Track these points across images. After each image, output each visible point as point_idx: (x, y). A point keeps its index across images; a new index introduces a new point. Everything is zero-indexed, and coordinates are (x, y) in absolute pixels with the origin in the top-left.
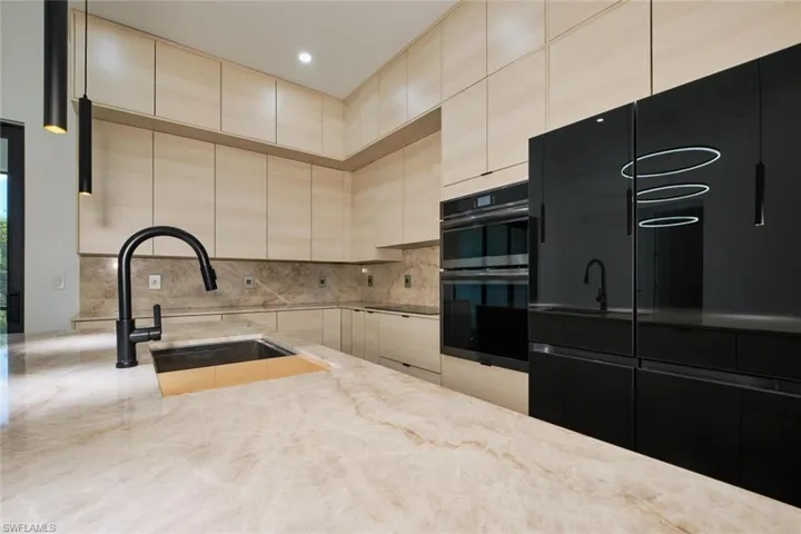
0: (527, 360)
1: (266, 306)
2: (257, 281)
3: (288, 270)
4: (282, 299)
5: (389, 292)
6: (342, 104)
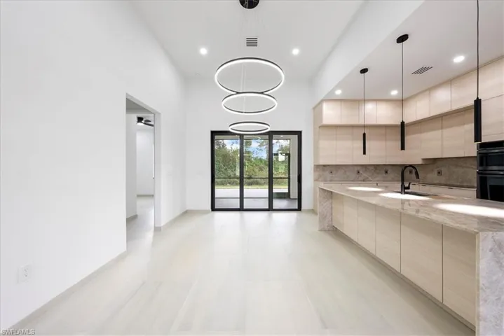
1: (365, 181)
2: (361, 172)
3: (372, 168)
4: (370, 178)
5: (425, 177)
6: (401, 102)
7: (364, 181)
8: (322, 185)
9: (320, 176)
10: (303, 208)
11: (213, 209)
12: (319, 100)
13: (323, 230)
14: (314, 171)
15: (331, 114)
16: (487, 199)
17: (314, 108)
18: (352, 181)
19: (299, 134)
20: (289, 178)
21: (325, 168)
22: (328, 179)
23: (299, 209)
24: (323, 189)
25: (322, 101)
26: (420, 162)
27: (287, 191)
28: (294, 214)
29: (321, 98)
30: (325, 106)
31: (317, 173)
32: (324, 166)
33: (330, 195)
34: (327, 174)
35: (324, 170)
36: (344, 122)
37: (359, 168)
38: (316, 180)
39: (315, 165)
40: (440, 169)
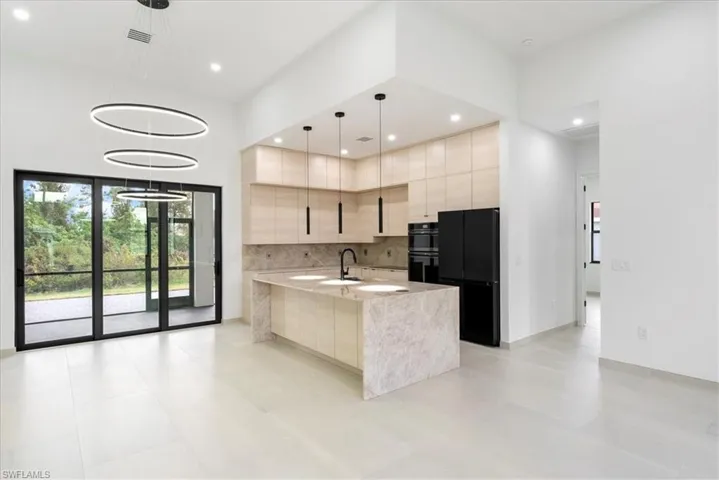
1: (314, 267)
2: (310, 254)
3: (323, 247)
4: (321, 263)
5: (378, 259)
6: (354, 162)
8: (257, 276)
9: (253, 262)
10: (225, 317)
11: (21, 345)
12: (251, 143)
13: (258, 341)
14: (243, 255)
15: (269, 168)
16: (421, 281)
17: (243, 152)
18: (299, 268)
19: (218, 190)
20: (191, 268)
21: (261, 250)
22: (265, 267)
23: (218, 320)
24: (259, 282)
26: (371, 241)
27: (186, 293)
28: (210, 330)
30: (260, 153)
31: (248, 257)
32: (259, 246)
33: (267, 289)
34: (263, 259)
35: (257, 252)
36: (287, 181)
37: (306, 249)
38: (246, 269)
39: (244, 245)
40: (389, 248)
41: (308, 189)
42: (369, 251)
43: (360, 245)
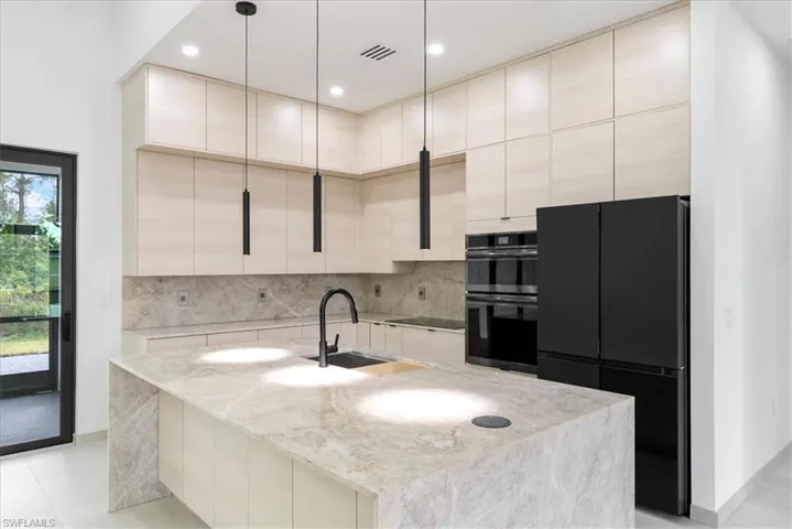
0: (536, 364)
1: (278, 320)
2: (269, 294)
4: (293, 312)
5: (400, 303)
6: (356, 118)
7: (276, 319)
9: (145, 313)
12: (132, 63)
14: (124, 295)
17: (122, 83)
19: (66, 164)
21: (165, 286)
22: (175, 321)
25: (144, 66)
26: (388, 269)
29: (138, 56)
30: (155, 85)
31: (135, 302)
32: (161, 279)
34: (170, 306)
35: (156, 293)
37: (264, 285)
38: (130, 327)
39: (125, 277)
40: (421, 285)
41: (246, 163)
42: (383, 289)
43: (365, 278)
